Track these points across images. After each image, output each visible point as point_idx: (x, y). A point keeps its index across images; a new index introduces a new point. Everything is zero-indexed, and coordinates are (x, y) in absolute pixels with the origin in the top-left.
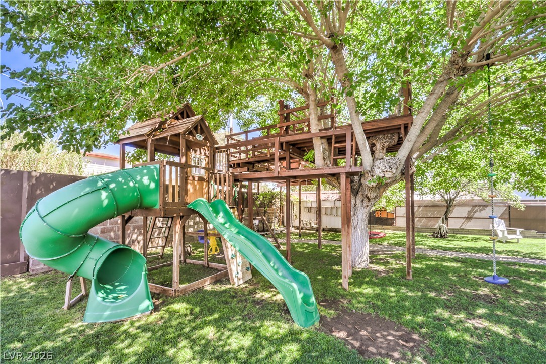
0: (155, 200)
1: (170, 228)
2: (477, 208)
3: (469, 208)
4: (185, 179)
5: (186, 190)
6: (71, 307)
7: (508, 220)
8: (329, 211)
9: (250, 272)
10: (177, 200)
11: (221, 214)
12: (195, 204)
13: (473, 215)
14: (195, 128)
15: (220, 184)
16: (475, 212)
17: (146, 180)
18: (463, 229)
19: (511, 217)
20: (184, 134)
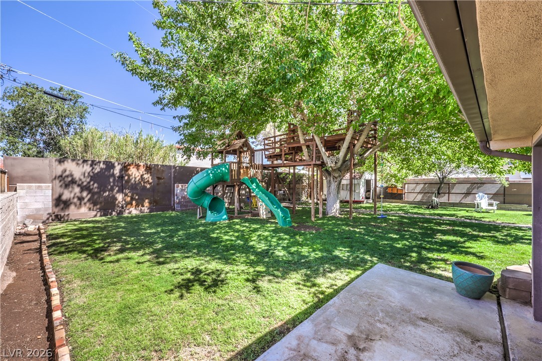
0: (228, 178)
1: (231, 198)
2: (475, 185)
3: (469, 185)
4: (239, 168)
5: (240, 172)
6: (199, 218)
7: (503, 195)
8: (345, 187)
9: (270, 214)
10: (236, 178)
11: (255, 184)
12: (244, 179)
13: (471, 191)
14: (243, 145)
15: (257, 169)
16: (474, 189)
17: (224, 169)
18: (462, 203)
19: (506, 193)
20: (238, 148)
